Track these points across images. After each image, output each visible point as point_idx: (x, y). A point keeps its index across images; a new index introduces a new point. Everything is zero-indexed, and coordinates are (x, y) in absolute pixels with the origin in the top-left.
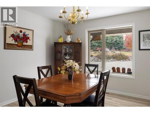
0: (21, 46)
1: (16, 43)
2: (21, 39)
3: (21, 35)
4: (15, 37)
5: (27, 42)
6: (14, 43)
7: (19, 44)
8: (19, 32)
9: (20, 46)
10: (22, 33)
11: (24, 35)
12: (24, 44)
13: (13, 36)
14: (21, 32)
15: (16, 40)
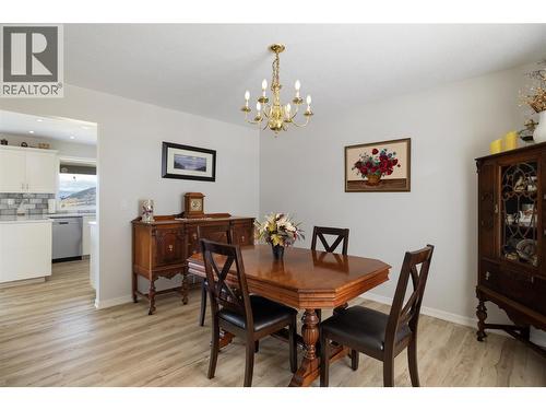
0: (376, 184)
1: (366, 179)
2: (375, 168)
3: (376, 159)
4: (363, 167)
5: (390, 172)
6: (361, 179)
7: (372, 181)
8: (371, 155)
9: (374, 184)
10: (378, 155)
11: (384, 157)
12: (382, 178)
13: (358, 165)
14: (375, 152)
15: (365, 173)
